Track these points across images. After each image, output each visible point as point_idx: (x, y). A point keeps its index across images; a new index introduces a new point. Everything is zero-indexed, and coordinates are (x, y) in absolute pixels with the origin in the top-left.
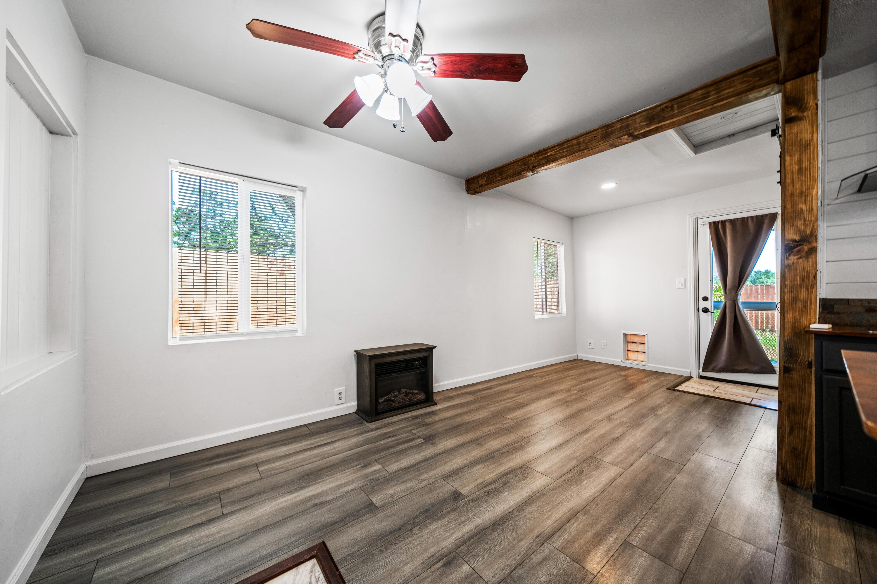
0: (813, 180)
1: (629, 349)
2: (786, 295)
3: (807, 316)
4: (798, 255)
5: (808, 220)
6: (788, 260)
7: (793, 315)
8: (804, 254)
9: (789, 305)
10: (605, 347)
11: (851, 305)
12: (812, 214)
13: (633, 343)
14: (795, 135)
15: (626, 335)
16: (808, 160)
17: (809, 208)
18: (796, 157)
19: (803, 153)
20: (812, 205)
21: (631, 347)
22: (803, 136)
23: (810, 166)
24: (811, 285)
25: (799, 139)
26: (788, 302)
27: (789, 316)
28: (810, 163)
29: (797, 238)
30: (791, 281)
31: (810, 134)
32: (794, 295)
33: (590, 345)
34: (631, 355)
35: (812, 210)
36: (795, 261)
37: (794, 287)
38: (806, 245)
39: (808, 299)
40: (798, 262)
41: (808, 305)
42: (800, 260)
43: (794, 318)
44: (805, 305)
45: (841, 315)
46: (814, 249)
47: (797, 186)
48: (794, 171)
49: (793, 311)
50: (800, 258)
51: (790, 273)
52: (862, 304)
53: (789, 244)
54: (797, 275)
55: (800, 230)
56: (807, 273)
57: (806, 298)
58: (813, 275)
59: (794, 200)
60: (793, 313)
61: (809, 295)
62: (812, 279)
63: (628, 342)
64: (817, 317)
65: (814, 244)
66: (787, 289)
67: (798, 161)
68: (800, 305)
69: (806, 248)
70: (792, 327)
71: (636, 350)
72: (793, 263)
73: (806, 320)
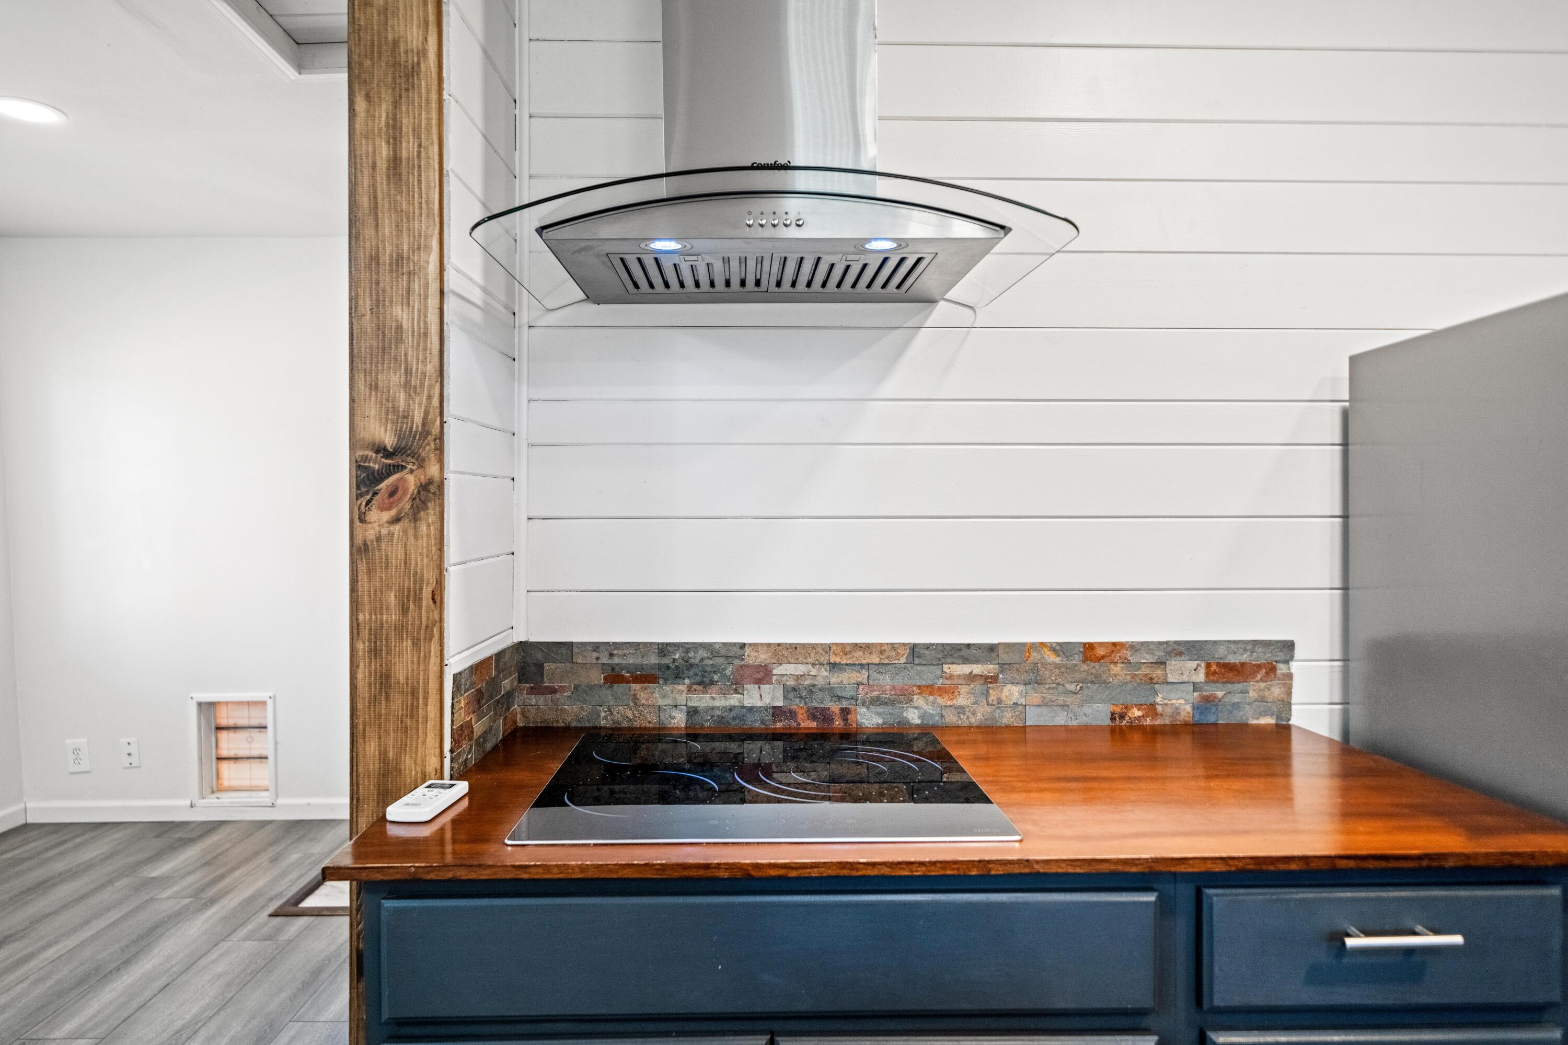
0: (428, 216)
1: (224, 753)
2: (361, 665)
3: (417, 748)
4: (389, 508)
5: (417, 369)
6: (364, 525)
7: (380, 745)
8: (406, 505)
9: (369, 708)
10: (135, 760)
11: (577, 663)
12: (425, 349)
13: (235, 728)
14: (379, 14)
15: (207, 708)
16: (414, 130)
17: (419, 328)
18: (384, 106)
19: (400, 97)
20: (426, 316)
21: (230, 744)
22: (402, 28)
23: (419, 153)
24: (427, 627)
25: (390, 37)
26: (367, 695)
27: (371, 748)
28: (420, 146)
29: (389, 440)
30: (373, 611)
31: (419, 26)
32: (381, 665)
33: (77, 761)
34: (231, 773)
35: (426, 334)
36: (384, 531)
37: (381, 635)
38: (412, 471)
39: (418, 682)
40: (391, 534)
41: (418, 707)
42: (397, 528)
43: (383, 756)
44: (412, 705)
45: (558, 695)
46: (432, 489)
47: (387, 228)
48: (379, 164)
49: (380, 728)
50: (397, 520)
51: (369, 582)
52: (598, 659)
53: (366, 458)
54: (389, 587)
55: (395, 409)
56: (415, 582)
57: (412, 675)
58: (430, 589)
59: (378, 283)
60: (380, 738)
61: (422, 667)
62: (428, 605)
63: (219, 728)
64: (447, 746)
65: (433, 470)
66: (364, 642)
67: (387, 125)
68: (397, 703)
69: (411, 481)
70: (379, 794)
71: (245, 753)
72: (379, 539)
73: (415, 763)
